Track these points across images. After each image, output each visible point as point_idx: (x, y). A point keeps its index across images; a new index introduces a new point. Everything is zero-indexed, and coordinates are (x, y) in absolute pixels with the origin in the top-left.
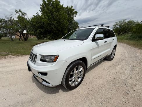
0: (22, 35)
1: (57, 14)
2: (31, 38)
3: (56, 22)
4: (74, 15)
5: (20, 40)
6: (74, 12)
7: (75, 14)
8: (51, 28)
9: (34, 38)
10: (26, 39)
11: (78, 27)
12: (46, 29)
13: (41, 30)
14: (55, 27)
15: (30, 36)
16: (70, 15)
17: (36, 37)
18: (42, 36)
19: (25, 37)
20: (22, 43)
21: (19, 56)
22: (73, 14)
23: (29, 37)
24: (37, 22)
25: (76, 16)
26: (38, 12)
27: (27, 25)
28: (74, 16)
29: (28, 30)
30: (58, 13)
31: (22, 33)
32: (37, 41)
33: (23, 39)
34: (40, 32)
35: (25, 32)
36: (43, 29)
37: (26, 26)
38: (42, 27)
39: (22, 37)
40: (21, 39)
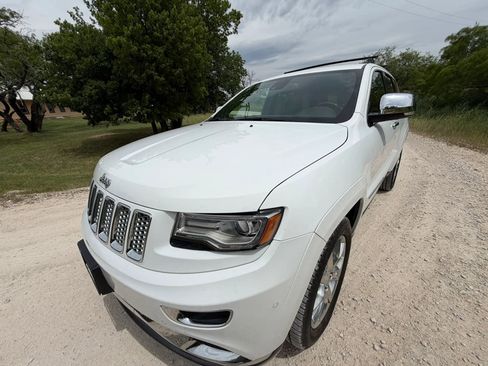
0: (12, 110)
1: (161, 17)
2: (54, 118)
3: (161, 50)
4: (230, 26)
5: (4, 129)
6: (228, 12)
7: (232, 24)
8: (144, 75)
9: (68, 118)
10: (34, 126)
11: (244, 73)
12: (121, 82)
13: (103, 86)
14: (160, 72)
15: (52, 111)
16: (212, 26)
17: (80, 115)
18: (108, 109)
19: (29, 117)
20: (17, 142)
21: (17, 201)
22: (226, 22)
23: (48, 114)
24: (78, 51)
25: (236, 31)
26: (76, 9)
27: (35, 65)
28: (231, 30)
29: (37, 88)
30: (166, 13)
31: (13, 100)
32: (87, 132)
33: (21, 124)
34: (97, 94)
35: (25, 94)
36: (110, 83)
37: (27, 67)
38: (101, 73)
39: (15, 117)
40: (9, 127)
